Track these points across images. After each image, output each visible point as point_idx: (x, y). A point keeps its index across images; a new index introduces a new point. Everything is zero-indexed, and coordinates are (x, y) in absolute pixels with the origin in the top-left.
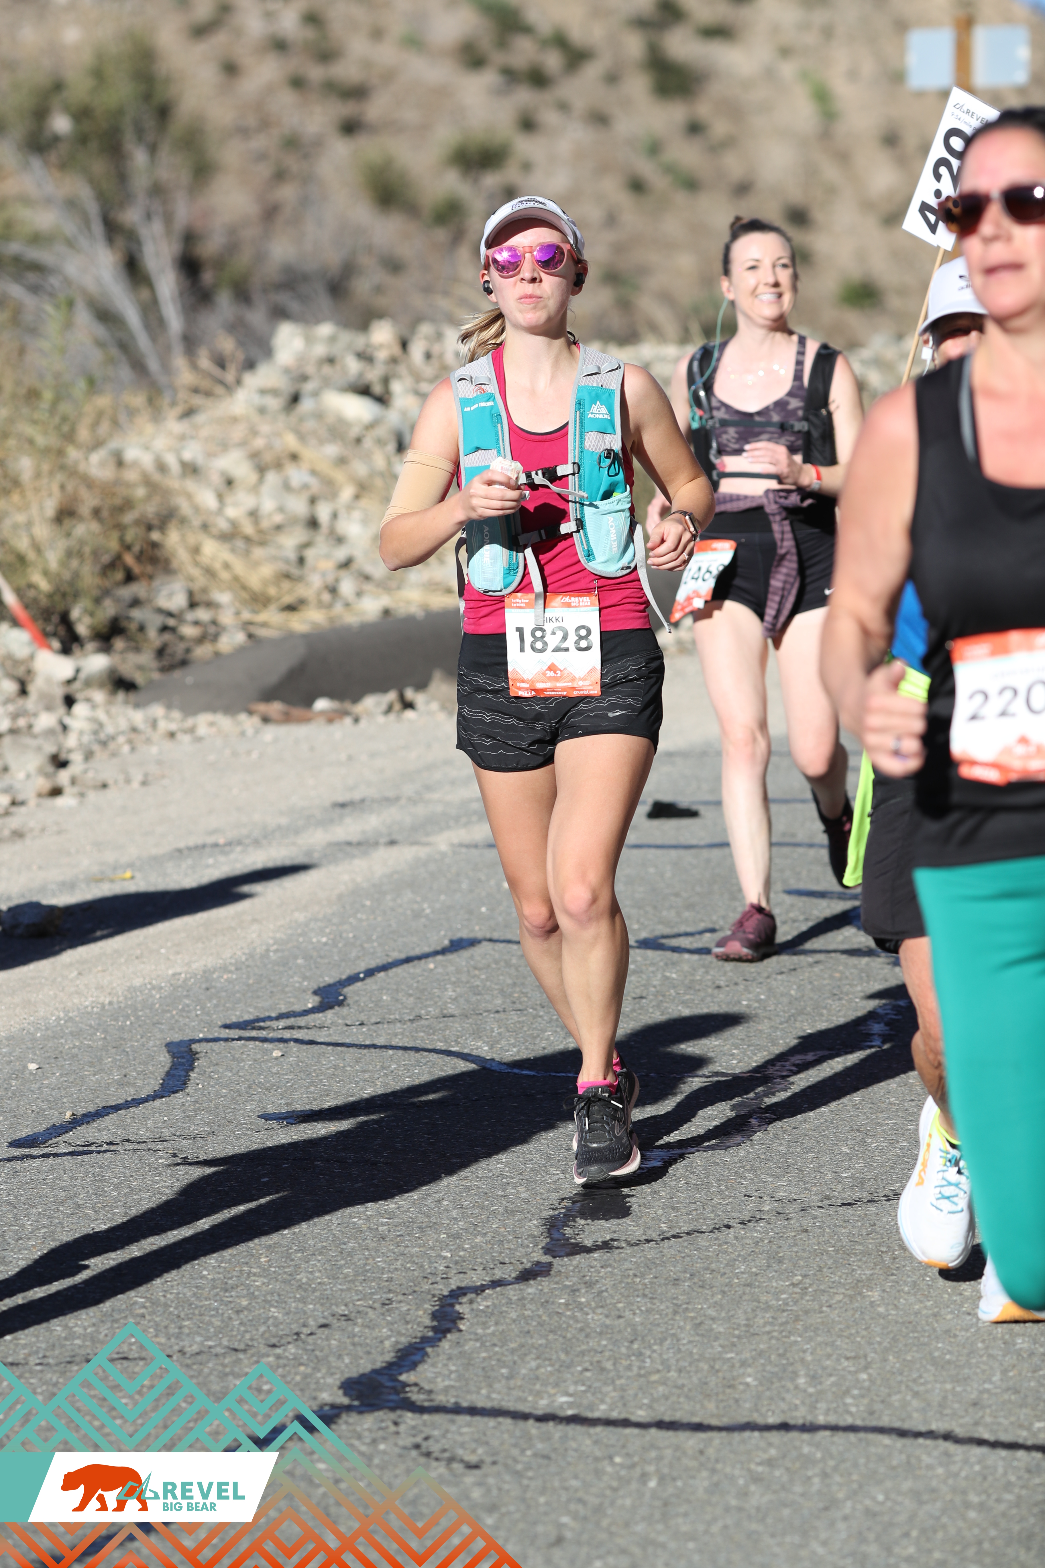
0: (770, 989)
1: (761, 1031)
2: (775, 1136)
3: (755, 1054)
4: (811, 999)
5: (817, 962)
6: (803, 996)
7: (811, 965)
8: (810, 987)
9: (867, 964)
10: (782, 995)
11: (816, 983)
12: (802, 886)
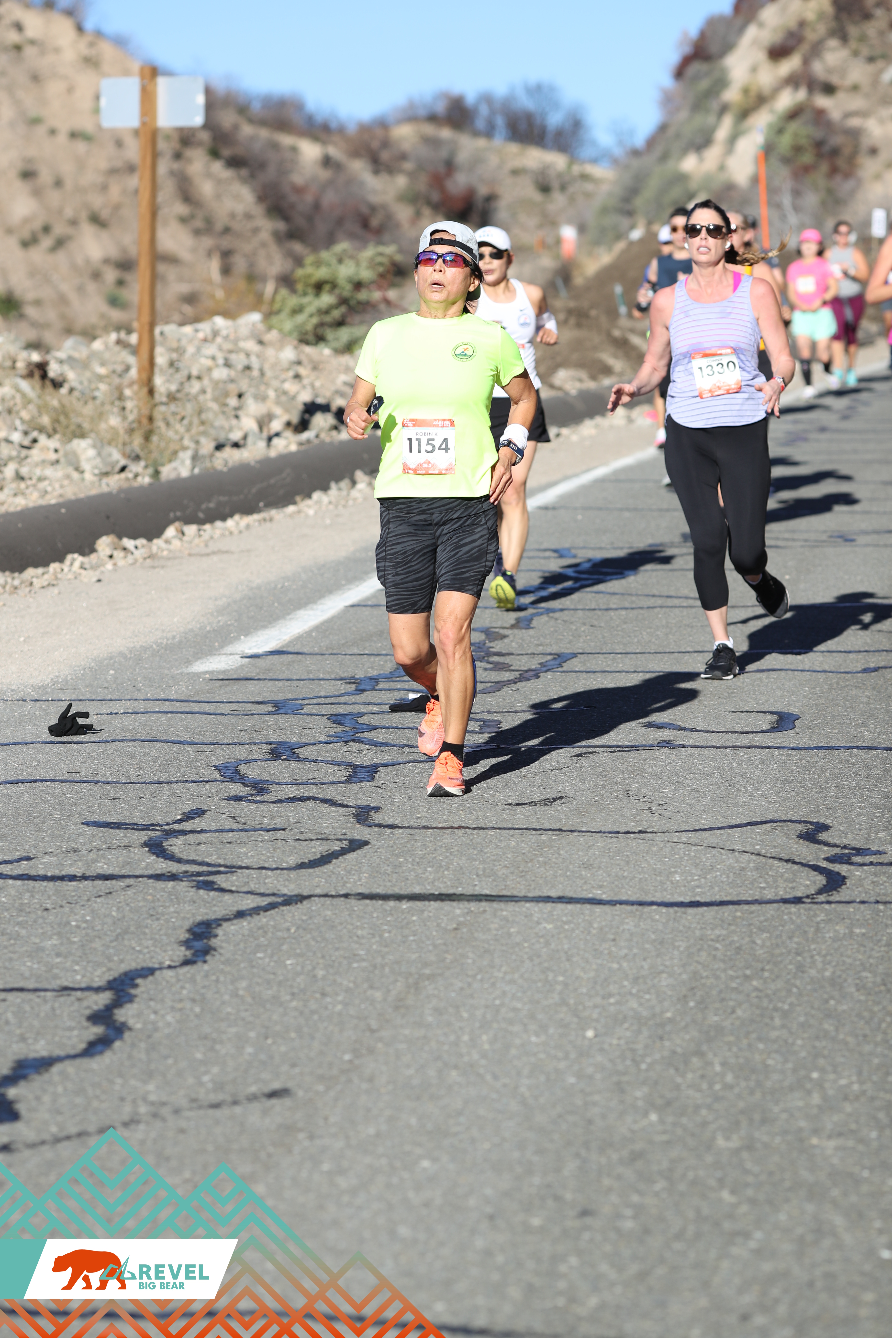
0: (93, 911)
1: (95, 949)
2: (133, 1045)
3: (95, 970)
4: (132, 919)
5: (128, 886)
6: (124, 917)
7: (123, 889)
8: (128, 908)
9: (173, 888)
10: (105, 917)
11: (132, 905)
12: (97, 819)
